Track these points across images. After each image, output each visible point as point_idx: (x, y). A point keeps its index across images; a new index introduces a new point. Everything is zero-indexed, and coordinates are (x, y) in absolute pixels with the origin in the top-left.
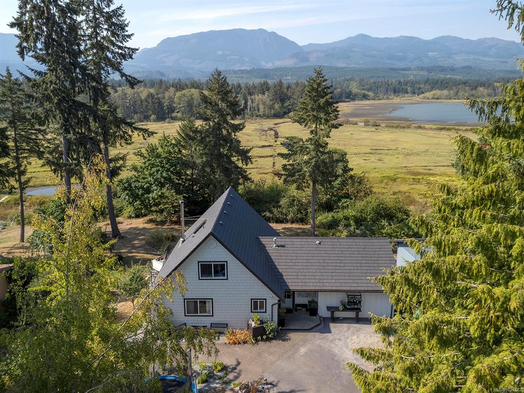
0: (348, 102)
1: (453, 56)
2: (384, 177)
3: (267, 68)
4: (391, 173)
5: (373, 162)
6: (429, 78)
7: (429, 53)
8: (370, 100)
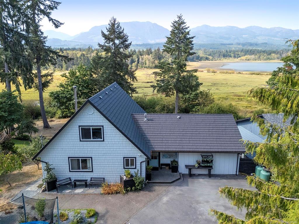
0: (197, 61)
1: (256, 37)
2: (220, 97)
3: (151, 43)
4: (225, 95)
5: (213, 90)
6: (243, 49)
7: (243, 36)
8: (210, 60)
